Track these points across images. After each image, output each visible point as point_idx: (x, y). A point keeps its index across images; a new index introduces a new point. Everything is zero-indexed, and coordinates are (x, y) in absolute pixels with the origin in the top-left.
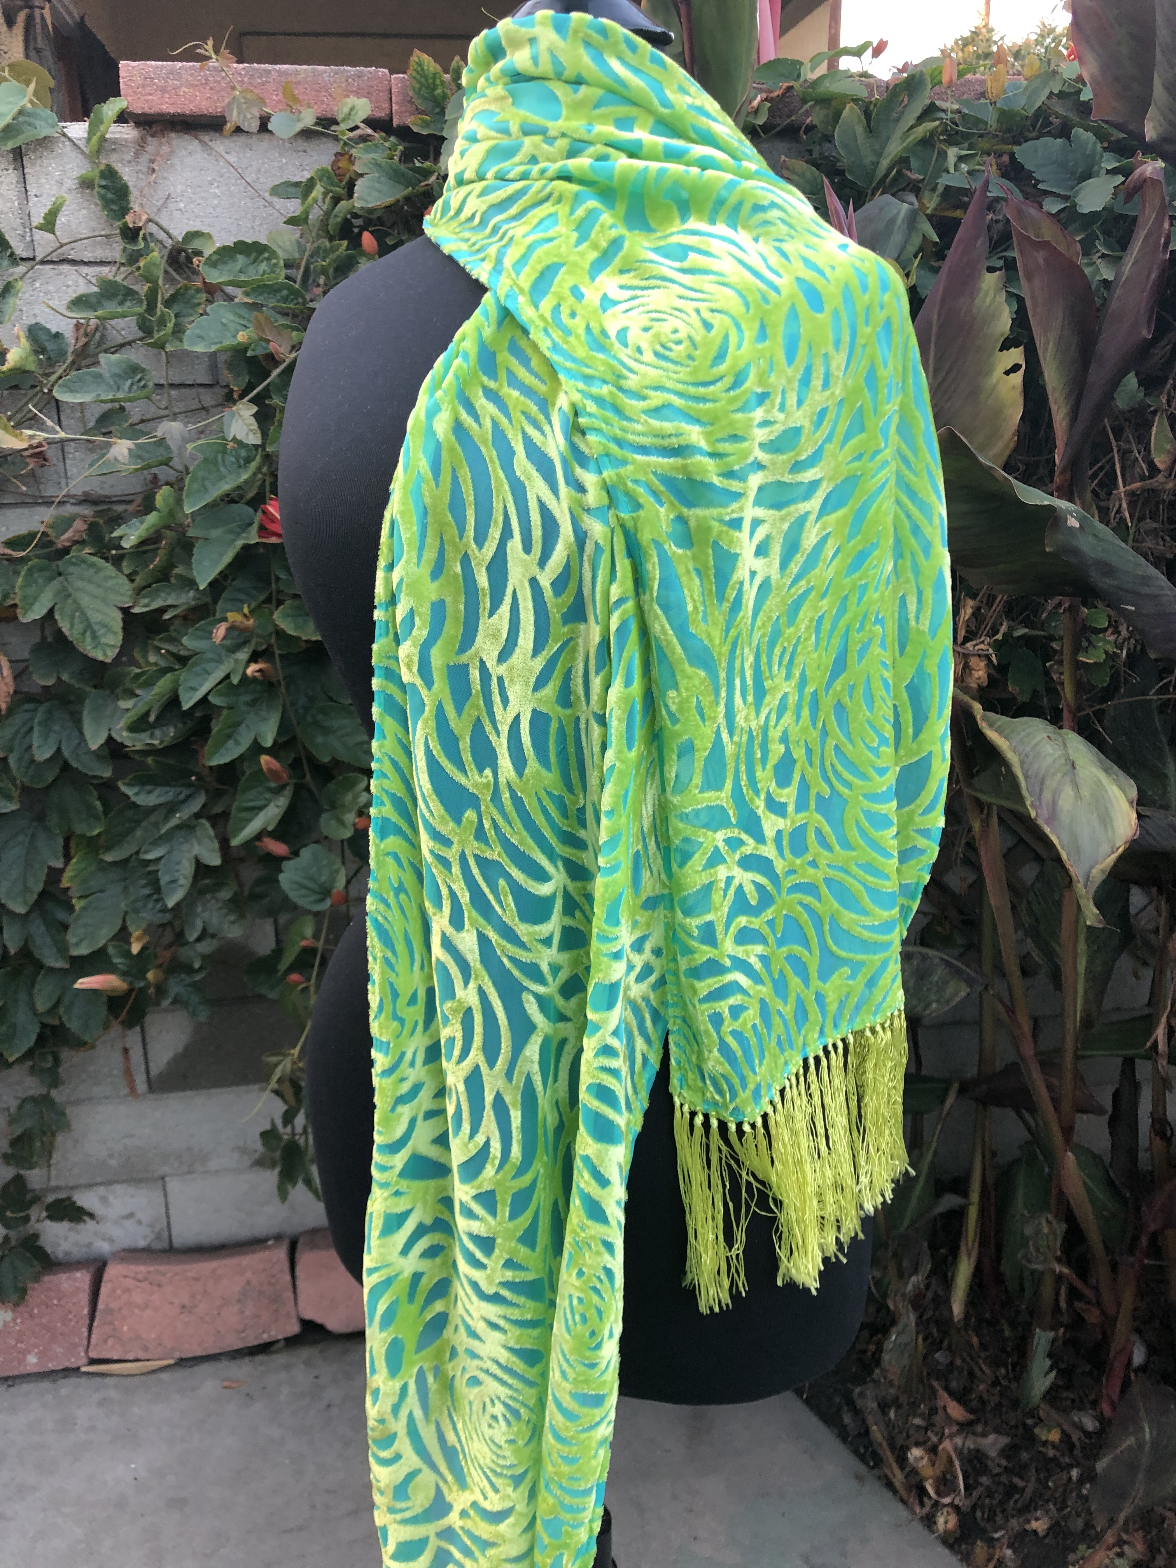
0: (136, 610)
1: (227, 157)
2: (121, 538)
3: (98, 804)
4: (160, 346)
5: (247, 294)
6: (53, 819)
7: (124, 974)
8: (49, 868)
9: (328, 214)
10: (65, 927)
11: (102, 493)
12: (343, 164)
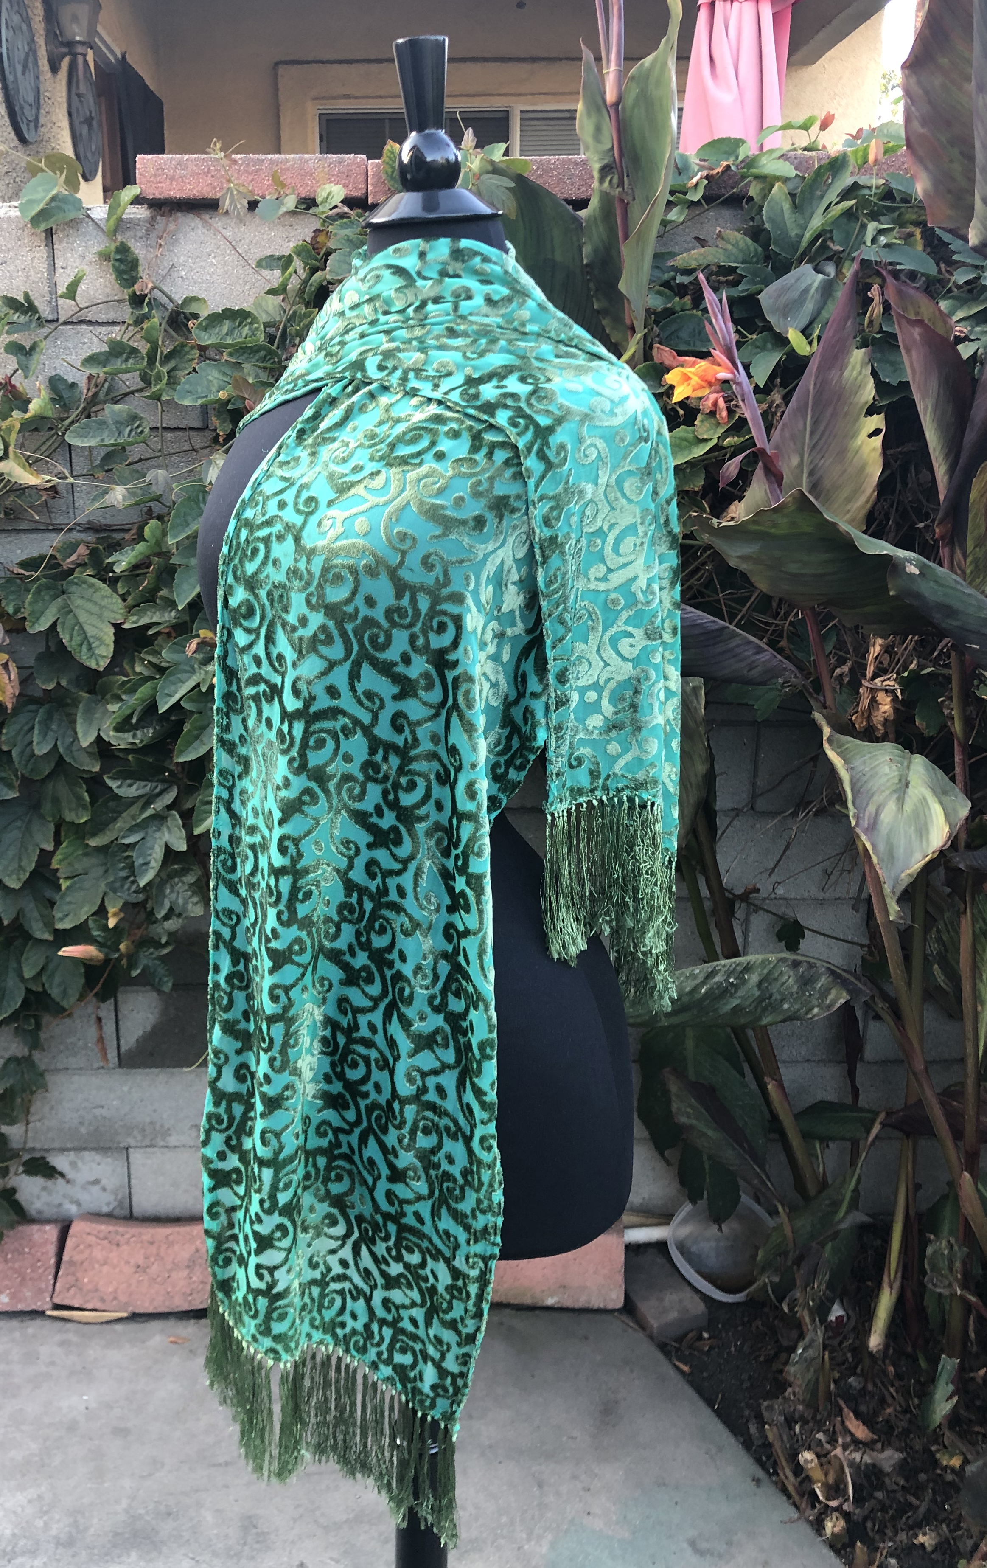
0: (126, 626)
1: (224, 232)
2: (114, 563)
3: (86, 796)
4: (157, 397)
5: (231, 355)
6: (47, 807)
7: (100, 945)
8: (42, 850)
9: (306, 282)
10: (52, 904)
11: (104, 522)
12: (321, 238)
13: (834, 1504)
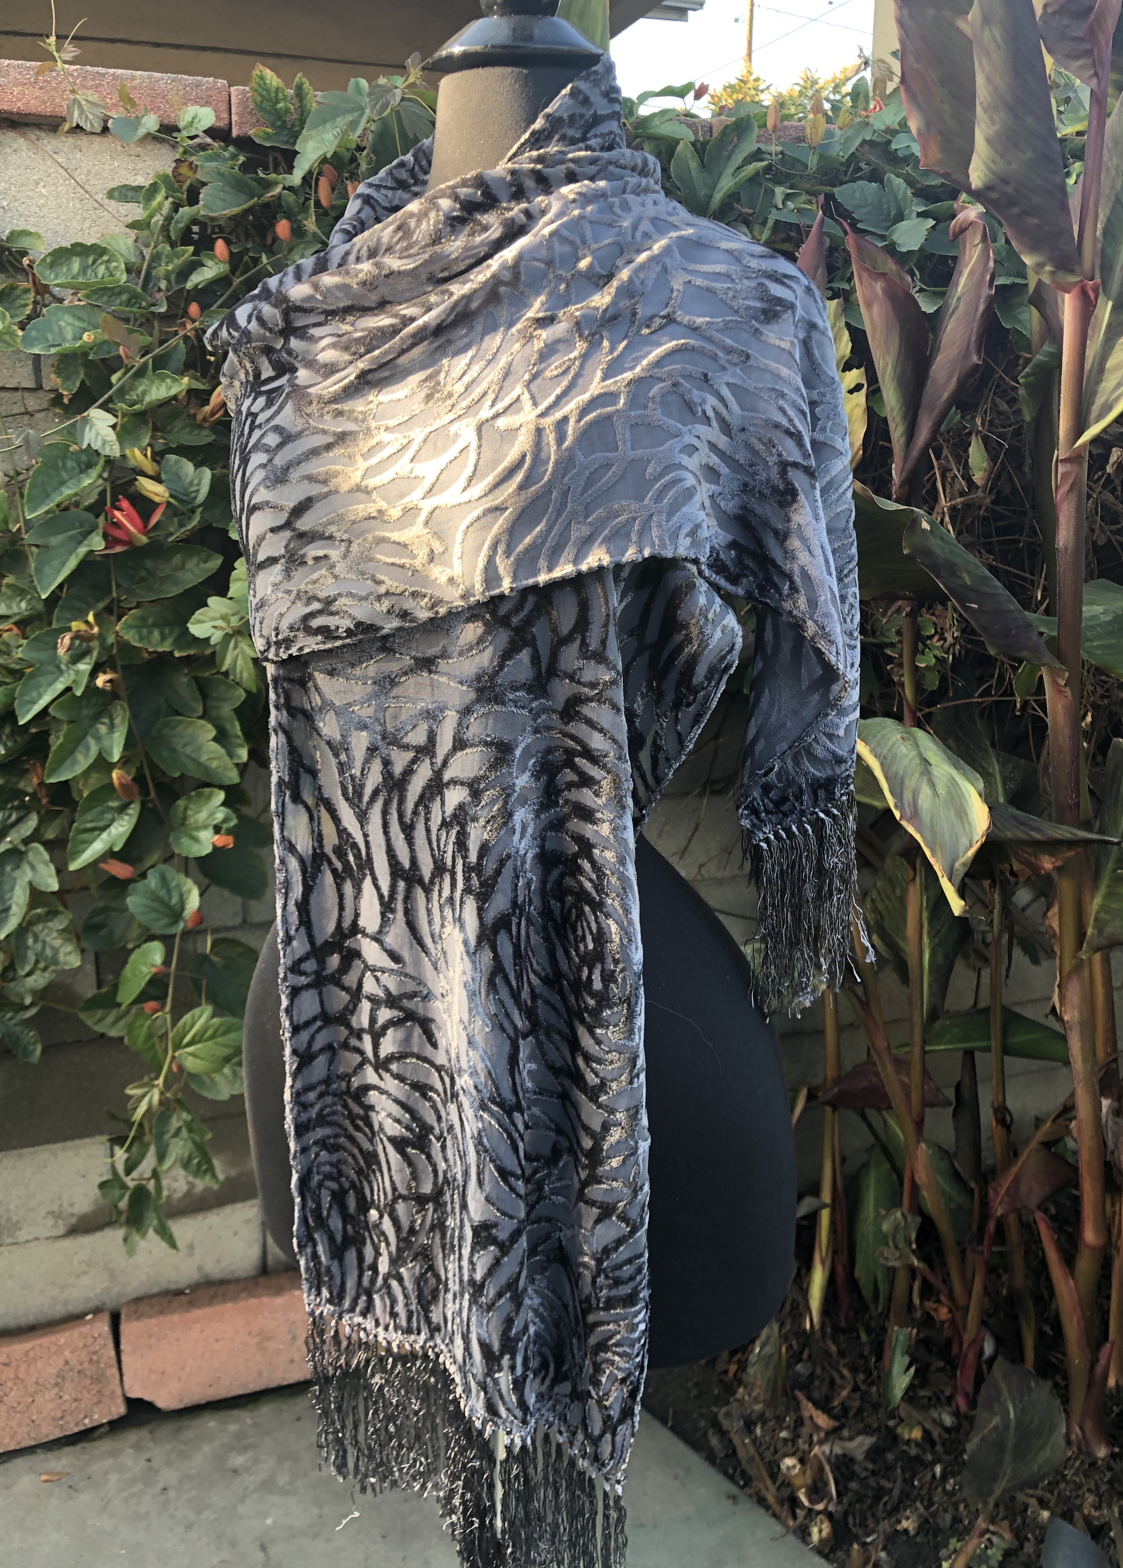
1: (56, 156)
9: (169, 219)
12: (184, 171)
13: (820, 1507)
